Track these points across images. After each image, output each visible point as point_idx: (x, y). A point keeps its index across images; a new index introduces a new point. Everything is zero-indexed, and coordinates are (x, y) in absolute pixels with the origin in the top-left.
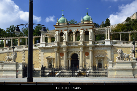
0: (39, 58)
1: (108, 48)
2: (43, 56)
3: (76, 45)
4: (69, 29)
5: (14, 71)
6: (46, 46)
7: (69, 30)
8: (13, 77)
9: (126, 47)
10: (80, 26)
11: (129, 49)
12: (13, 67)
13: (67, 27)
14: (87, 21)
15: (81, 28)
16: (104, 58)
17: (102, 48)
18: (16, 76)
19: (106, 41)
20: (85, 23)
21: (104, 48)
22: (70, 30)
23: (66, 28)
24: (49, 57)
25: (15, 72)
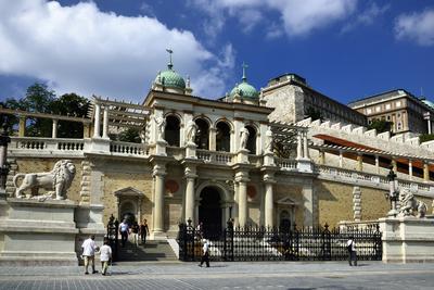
0: (81, 193)
1: (306, 181)
2: (101, 184)
3: (219, 163)
4: (199, 111)
5: (65, 236)
6: (114, 154)
7: (198, 114)
8: (61, 263)
9: (344, 184)
10: (233, 110)
11: (350, 188)
12: (65, 221)
13: (195, 104)
14: (252, 99)
15: (237, 114)
16: (297, 207)
17: (292, 180)
18: (76, 258)
19: (302, 162)
20: (247, 102)
21: (297, 180)
22: (203, 115)
23: (190, 107)
24: (129, 189)
25: (72, 244)
